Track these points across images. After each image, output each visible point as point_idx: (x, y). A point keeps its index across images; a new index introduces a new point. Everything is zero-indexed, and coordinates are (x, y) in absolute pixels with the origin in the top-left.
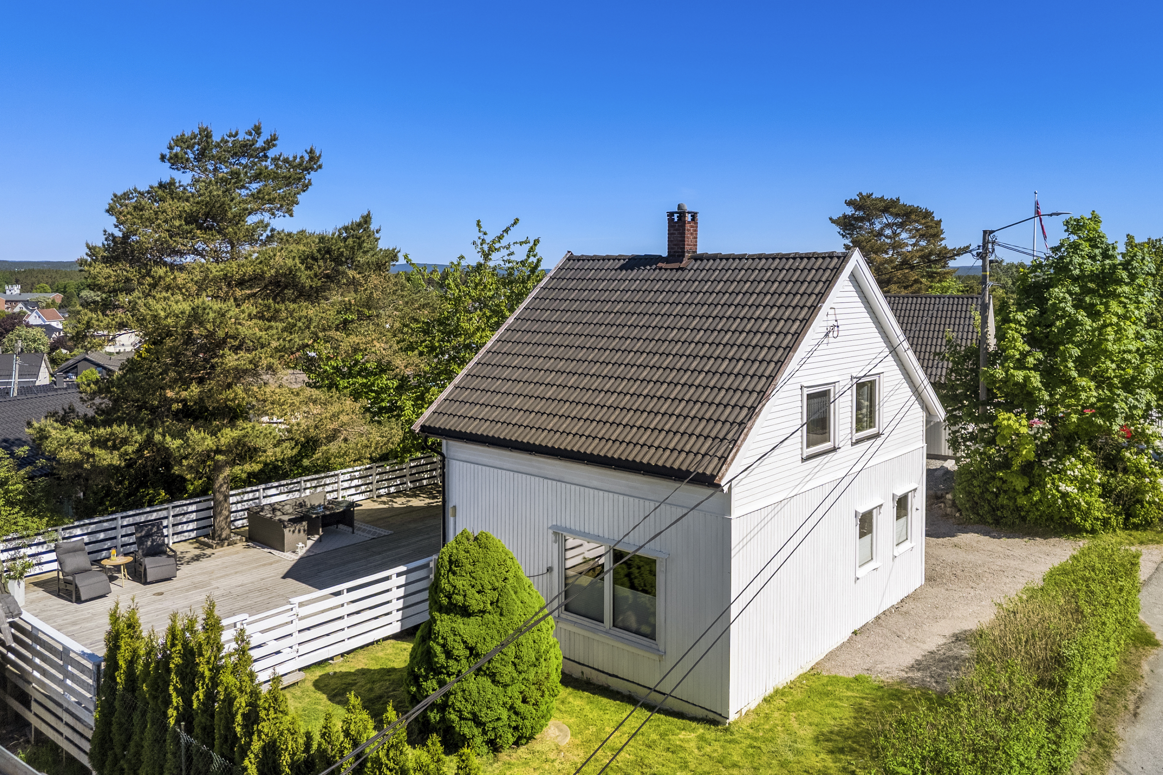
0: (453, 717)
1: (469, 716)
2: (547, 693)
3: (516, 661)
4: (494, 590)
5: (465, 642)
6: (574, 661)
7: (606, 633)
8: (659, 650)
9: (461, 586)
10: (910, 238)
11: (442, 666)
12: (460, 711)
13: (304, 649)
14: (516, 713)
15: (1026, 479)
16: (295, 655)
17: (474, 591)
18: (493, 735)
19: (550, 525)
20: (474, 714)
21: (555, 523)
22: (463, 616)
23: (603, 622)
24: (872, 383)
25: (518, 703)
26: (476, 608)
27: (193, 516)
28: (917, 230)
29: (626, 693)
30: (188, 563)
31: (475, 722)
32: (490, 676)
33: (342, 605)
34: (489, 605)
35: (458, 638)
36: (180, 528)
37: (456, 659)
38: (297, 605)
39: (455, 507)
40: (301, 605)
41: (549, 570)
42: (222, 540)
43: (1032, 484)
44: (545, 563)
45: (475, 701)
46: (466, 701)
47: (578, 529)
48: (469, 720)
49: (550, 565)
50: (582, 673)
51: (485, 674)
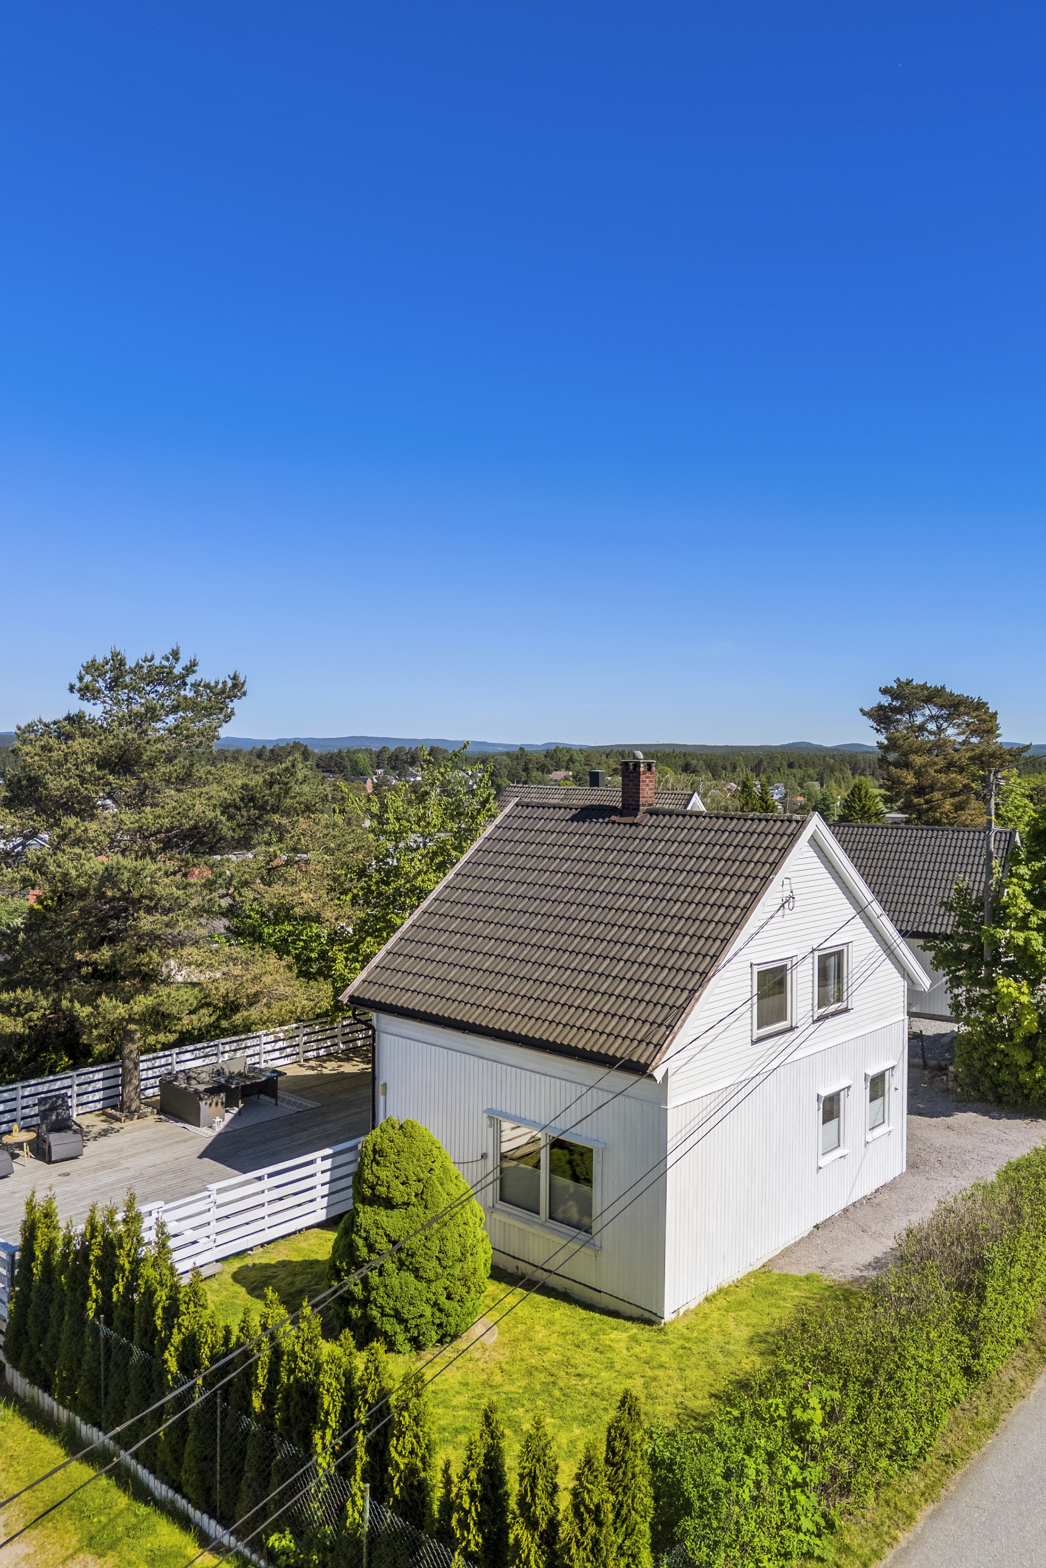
0: (375, 1313)
1: (392, 1312)
2: (473, 1289)
3: (441, 1255)
4: (419, 1181)
5: (387, 1236)
6: (509, 1255)
7: (542, 1225)
8: (594, 1245)
9: (385, 1177)
10: (958, 734)
11: (365, 1261)
12: (382, 1307)
13: (221, 1239)
14: (441, 1310)
15: (1029, 1053)
16: (212, 1245)
17: (397, 1182)
18: (416, 1332)
19: (485, 1108)
20: (396, 1310)
21: (490, 1107)
22: (386, 1208)
23: (538, 1214)
24: (839, 955)
25: (442, 1299)
26: (400, 1202)
27: (100, 1085)
28: (968, 725)
29: (562, 1290)
30: (95, 1138)
31: (397, 1319)
32: (413, 1272)
33: (263, 1192)
34: (413, 1197)
35: (381, 1232)
36: (85, 1098)
37: (378, 1253)
38: (215, 1192)
39: (385, 1085)
40: (220, 1191)
41: (484, 1156)
42: (132, 1113)
43: (1035, 1058)
44: (480, 1148)
45: (397, 1297)
46: (389, 1296)
47: (513, 1113)
48: (392, 1316)
49: (484, 1151)
50: (517, 1267)
51: (408, 1268)
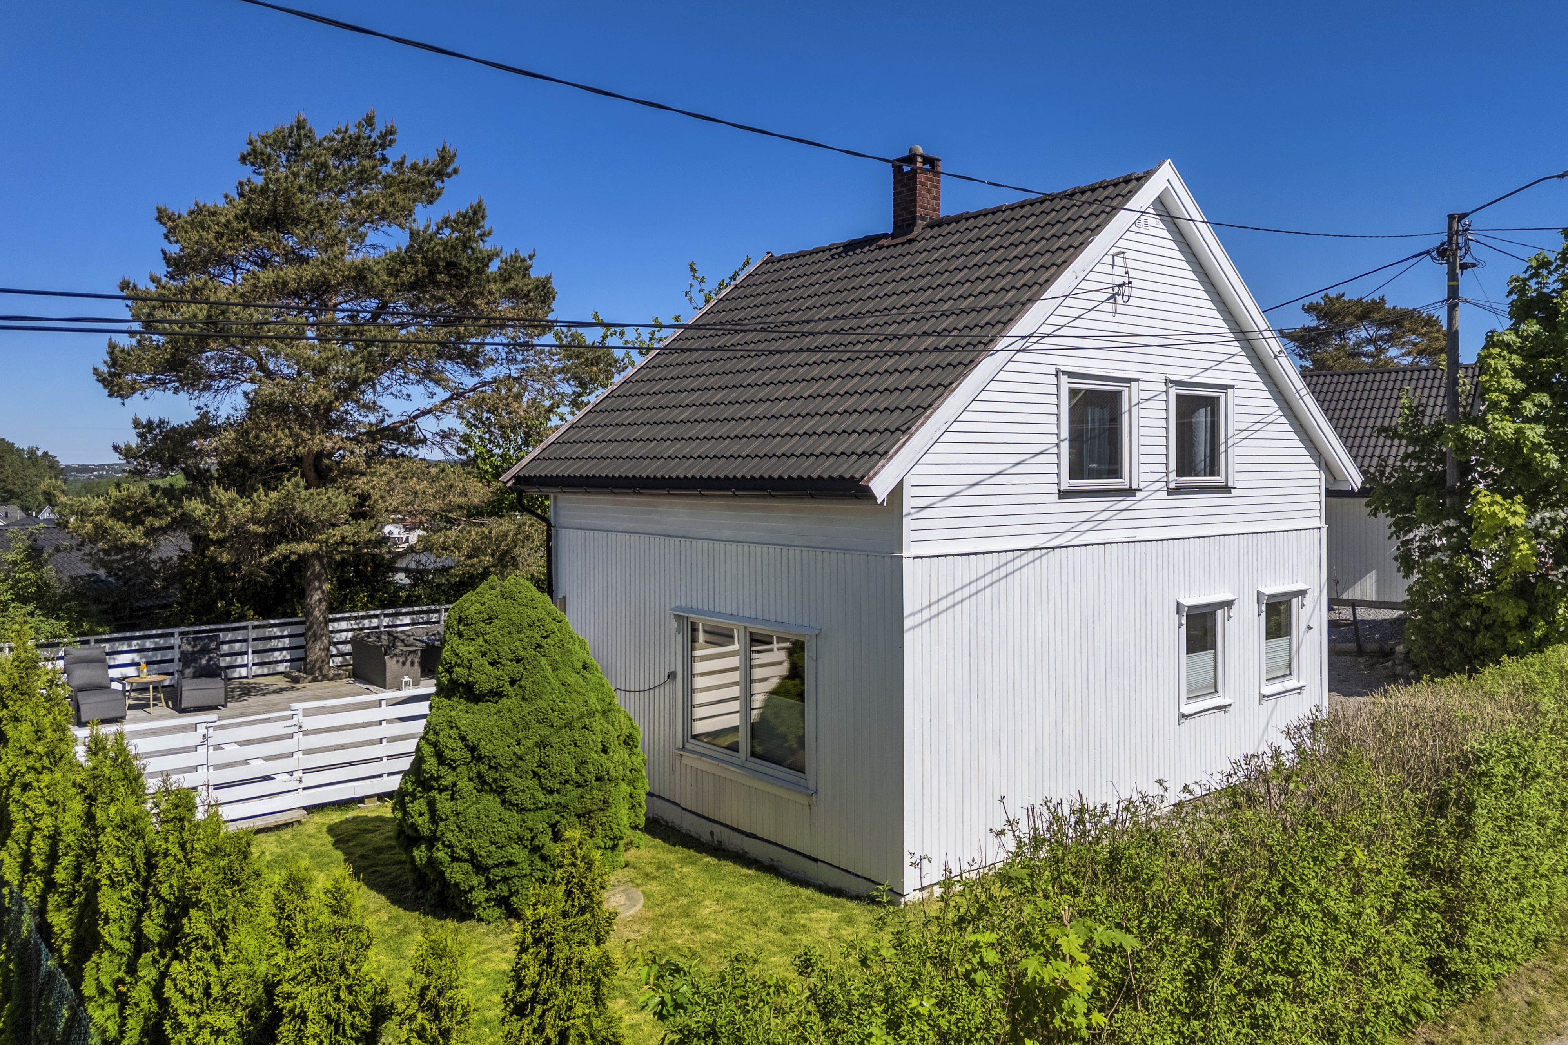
0: (441, 855)
1: (466, 855)
2: (599, 830)
3: (541, 771)
4: (518, 661)
5: (463, 739)
8: (807, 788)
9: (466, 654)
10: (1403, 355)
11: (432, 778)
12: (451, 846)
13: (311, 779)
14: (544, 858)
15: (1523, 604)
17: (484, 661)
18: (505, 888)
19: (673, 606)
20: (470, 851)
21: (678, 604)
22: (468, 700)
23: (738, 752)
24: (1212, 399)
25: (545, 839)
26: (485, 688)
28: (1415, 345)
31: (473, 865)
32: (500, 794)
33: (380, 723)
34: (507, 684)
35: (454, 733)
37: (449, 765)
38: (300, 712)
39: (564, 598)
40: (307, 713)
41: (672, 676)
43: (1531, 611)
44: (667, 667)
45: (471, 831)
46: (461, 830)
47: (706, 608)
48: (466, 861)
49: (672, 670)
50: (712, 833)
51: (491, 789)
